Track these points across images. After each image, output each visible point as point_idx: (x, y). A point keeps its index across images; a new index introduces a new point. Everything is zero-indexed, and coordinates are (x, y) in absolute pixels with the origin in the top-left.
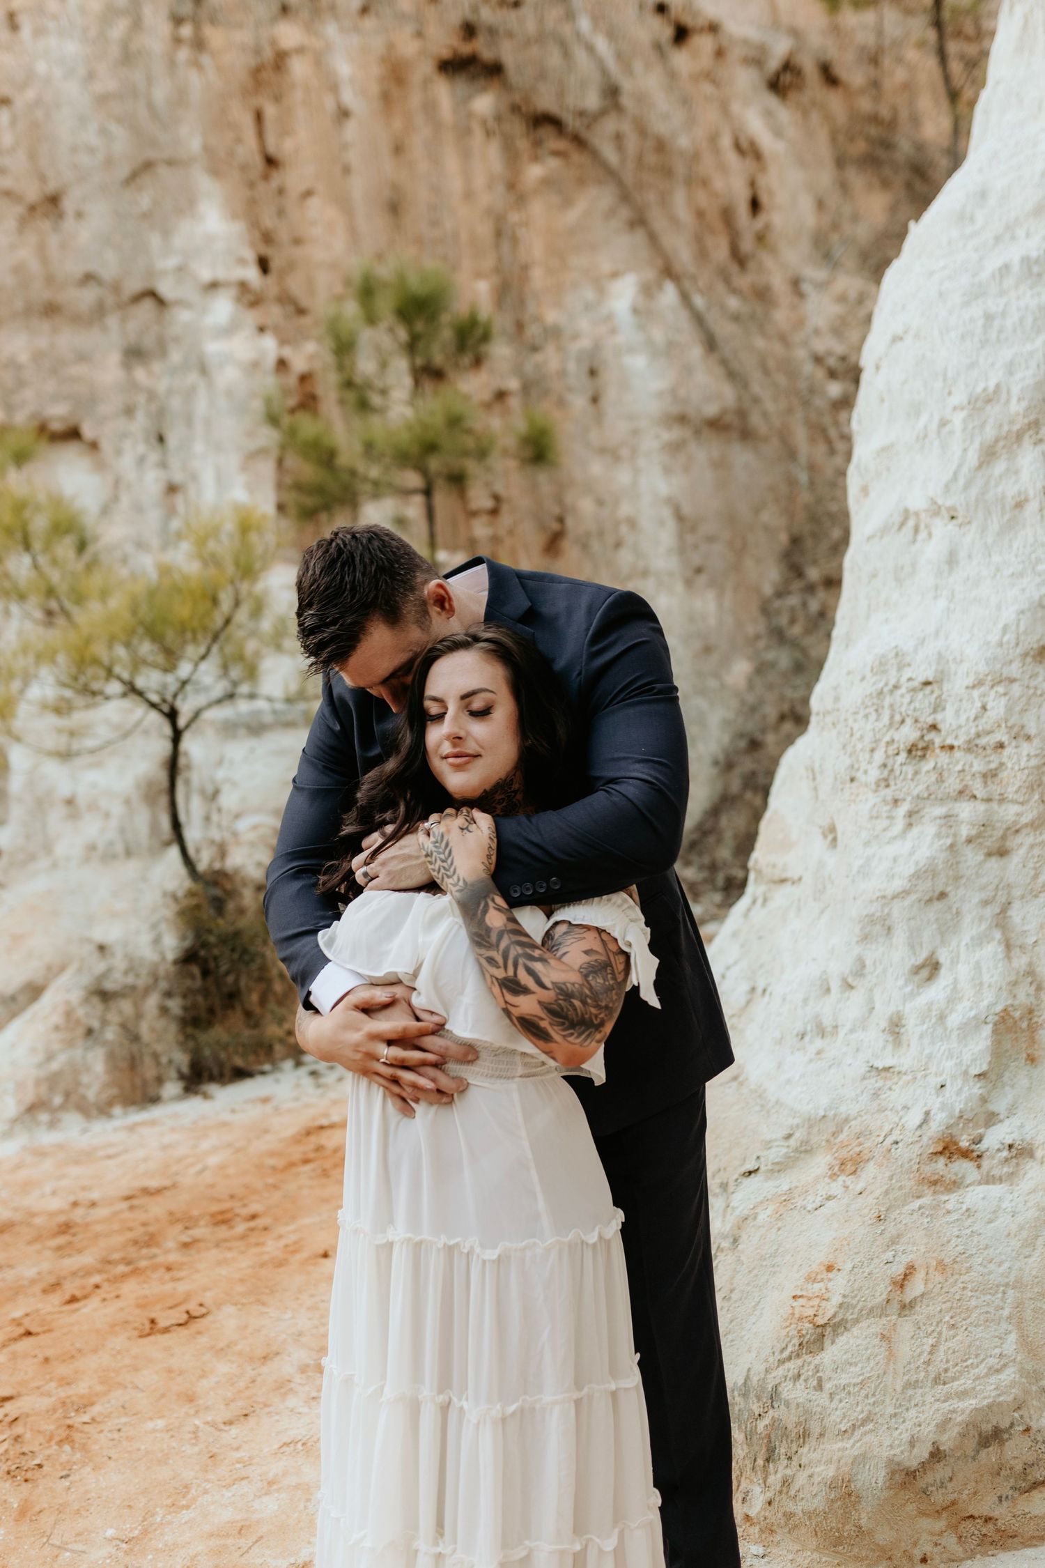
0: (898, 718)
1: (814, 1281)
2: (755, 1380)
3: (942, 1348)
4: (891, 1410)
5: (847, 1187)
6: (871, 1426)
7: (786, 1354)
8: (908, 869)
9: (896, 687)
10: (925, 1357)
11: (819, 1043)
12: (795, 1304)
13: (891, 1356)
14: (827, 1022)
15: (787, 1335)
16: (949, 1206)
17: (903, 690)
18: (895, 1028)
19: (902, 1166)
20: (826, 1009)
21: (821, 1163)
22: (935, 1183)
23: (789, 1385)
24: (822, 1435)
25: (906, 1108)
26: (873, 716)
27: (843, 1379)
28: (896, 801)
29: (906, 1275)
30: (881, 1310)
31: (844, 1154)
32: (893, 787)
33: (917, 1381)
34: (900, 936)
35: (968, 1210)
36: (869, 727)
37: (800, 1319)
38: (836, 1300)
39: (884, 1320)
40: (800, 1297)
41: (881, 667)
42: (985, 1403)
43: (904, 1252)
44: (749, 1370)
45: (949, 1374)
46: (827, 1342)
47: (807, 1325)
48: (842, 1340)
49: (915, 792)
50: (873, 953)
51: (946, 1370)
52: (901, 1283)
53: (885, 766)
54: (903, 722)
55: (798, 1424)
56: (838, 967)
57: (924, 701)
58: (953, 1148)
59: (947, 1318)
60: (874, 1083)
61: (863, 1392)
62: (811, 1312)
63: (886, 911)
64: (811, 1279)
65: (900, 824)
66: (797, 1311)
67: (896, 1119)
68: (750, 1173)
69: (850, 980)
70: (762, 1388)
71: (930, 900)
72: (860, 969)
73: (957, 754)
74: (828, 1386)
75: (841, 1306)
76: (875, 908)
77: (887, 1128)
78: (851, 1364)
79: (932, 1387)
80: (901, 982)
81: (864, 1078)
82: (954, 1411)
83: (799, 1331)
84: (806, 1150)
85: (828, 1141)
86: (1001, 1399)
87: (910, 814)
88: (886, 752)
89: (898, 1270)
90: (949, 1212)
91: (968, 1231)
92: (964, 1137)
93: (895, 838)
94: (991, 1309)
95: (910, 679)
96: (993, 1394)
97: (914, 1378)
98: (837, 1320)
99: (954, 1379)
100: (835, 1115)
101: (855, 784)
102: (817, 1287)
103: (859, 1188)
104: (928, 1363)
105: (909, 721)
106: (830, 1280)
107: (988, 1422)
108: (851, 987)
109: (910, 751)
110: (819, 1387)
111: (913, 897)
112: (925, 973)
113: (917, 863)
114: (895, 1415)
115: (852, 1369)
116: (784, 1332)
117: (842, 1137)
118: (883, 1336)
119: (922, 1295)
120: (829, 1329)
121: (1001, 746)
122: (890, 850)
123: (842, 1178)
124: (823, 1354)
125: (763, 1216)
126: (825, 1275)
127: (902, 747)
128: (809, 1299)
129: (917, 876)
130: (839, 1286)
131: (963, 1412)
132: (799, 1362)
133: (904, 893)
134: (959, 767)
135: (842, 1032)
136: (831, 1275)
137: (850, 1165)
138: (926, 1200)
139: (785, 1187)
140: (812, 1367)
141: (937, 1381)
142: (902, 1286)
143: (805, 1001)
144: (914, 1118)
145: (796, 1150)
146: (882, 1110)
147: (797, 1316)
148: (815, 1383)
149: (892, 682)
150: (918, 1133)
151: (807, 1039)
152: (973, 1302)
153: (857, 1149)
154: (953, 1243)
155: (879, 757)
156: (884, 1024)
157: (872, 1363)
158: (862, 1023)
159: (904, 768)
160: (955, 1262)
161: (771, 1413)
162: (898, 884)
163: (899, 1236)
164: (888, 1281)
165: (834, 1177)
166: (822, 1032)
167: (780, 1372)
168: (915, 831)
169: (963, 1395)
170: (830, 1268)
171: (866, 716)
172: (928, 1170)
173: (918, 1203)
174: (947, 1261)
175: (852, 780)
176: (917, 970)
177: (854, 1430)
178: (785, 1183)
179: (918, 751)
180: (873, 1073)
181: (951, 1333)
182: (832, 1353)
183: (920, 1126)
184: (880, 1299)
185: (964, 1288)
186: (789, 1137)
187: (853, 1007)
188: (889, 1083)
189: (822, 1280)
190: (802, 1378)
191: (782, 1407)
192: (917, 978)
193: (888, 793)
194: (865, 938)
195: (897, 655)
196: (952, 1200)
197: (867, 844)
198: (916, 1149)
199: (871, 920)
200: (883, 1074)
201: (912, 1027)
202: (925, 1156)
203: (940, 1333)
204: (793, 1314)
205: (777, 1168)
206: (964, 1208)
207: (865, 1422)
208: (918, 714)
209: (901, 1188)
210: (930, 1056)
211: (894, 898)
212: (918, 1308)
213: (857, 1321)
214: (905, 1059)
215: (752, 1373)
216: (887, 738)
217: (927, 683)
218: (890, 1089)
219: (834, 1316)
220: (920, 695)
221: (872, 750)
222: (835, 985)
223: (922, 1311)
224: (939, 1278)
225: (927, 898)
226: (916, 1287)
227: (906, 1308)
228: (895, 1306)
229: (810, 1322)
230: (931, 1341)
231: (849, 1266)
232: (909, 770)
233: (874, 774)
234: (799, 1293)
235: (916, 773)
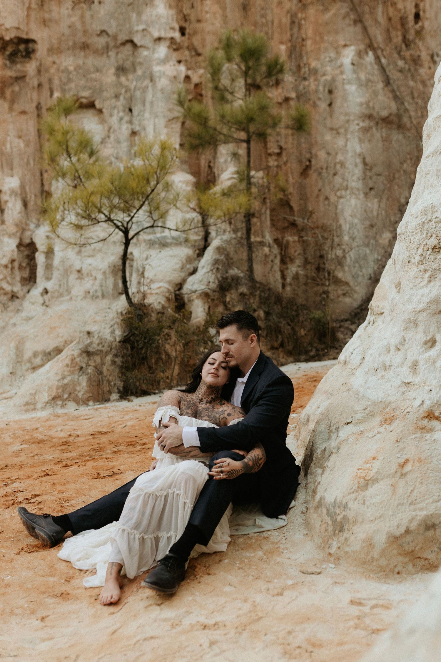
0: (429, 234)
1: (367, 463)
2: (338, 500)
3: (415, 491)
4: (391, 513)
5: (386, 429)
6: (382, 519)
7: (352, 490)
8: (426, 300)
9: (430, 221)
10: (408, 494)
11: (383, 373)
12: (358, 472)
13: (394, 493)
14: (388, 364)
16: (427, 438)
17: (433, 222)
18: (414, 366)
19: (409, 421)
20: (387, 359)
21: (378, 419)
22: (422, 429)
23: (352, 502)
24: (362, 522)
25: (415, 399)
26: (419, 234)
27: (374, 500)
28: (425, 271)
29: (405, 463)
30: (393, 476)
31: (387, 416)
32: (424, 265)
33: (403, 504)
34: (421, 328)
35: (434, 440)
36: (417, 238)
37: (360, 477)
38: (375, 470)
39: (393, 479)
41: (424, 212)
42: (430, 513)
43: (405, 454)
44: (336, 497)
45: (417, 501)
46: (369, 486)
47: (362, 480)
48: (375, 486)
49: (434, 267)
50: (409, 335)
51: (416, 500)
52: (402, 466)
53: (422, 255)
54: (432, 236)
55: (354, 517)
56: (394, 341)
58: (432, 416)
59: (419, 480)
60: (402, 389)
61: (381, 506)
62: (364, 475)
63: (416, 317)
64: (366, 462)
65: (426, 280)
67: (410, 403)
68: (348, 423)
69: (398, 347)
70: (341, 503)
71: (435, 313)
72: (403, 341)
74: (367, 503)
75: (376, 473)
76: (412, 316)
77: (406, 406)
78: (377, 495)
79: (409, 506)
80: (419, 347)
81: (400, 387)
82: (417, 515)
84: (371, 415)
85: (381, 411)
86: (437, 512)
87: (431, 276)
88: (423, 249)
89: (402, 460)
90: (426, 440)
91: (433, 448)
92: (437, 411)
93: (423, 287)
94: (438, 478)
95: (436, 218)
96: (434, 510)
97: (402, 502)
98: (374, 478)
99: (419, 503)
100: (385, 401)
101: (410, 264)
102: (368, 466)
103: (391, 429)
104: (409, 496)
105: (434, 236)
106: (373, 463)
107: (431, 520)
108: (399, 350)
109: (433, 249)
110: (364, 503)
111: (428, 312)
112: (429, 344)
113: (431, 298)
114: (393, 515)
115: (378, 497)
116: (352, 482)
117: (387, 410)
118: (392, 485)
119: (410, 471)
120: (370, 482)
122: (420, 292)
123: (385, 425)
124: (367, 491)
125: (351, 440)
128: (364, 470)
129: (430, 302)
130: (377, 464)
131: (420, 516)
132: (357, 494)
133: (425, 310)
135: (393, 368)
136: (374, 461)
137: (389, 421)
138: (418, 435)
139: (362, 429)
140: (362, 496)
141: (411, 504)
142: (402, 467)
143: (380, 355)
144: (418, 403)
145: (368, 415)
146: (405, 399)
147: (358, 476)
148: (362, 502)
149: (429, 218)
150: (418, 409)
151: (378, 371)
152: (431, 475)
153: (392, 415)
154: (426, 451)
155: (420, 251)
156: (410, 364)
157: (386, 495)
158: (402, 365)
160: (426, 459)
161: (343, 513)
162: (423, 306)
163: (404, 448)
164: (397, 464)
165: (381, 425)
166: (385, 368)
167: (349, 497)
168: (432, 284)
169: (421, 509)
170: (374, 459)
171: (417, 234)
172: (420, 423)
173: (414, 436)
174: (423, 458)
175: (409, 262)
176: (426, 343)
177: (375, 520)
178: (361, 428)
180: (404, 384)
181: (420, 486)
182: (371, 491)
183: (419, 406)
184: (393, 471)
185: (428, 469)
186: (365, 409)
187: (398, 358)
188: (409, 389)
189: (370, 463)
190: (358, 500)
191: (348, 510)
192: (426, 346)
194: (406, 329)
195: (432, 207)
196: (428, 436)
197: (412, 289)
198: (417, 415)
199: (410, 321)
200: (407, 385)
201: (422, 366)
202: (420, 418)
203: (415, 486)
205: (359, 421)
206: (433, 439)
207: (380, 517)
208: (438, 233)
209: (408, 430)
210: (427, 378)
211: (420, 311)
212: (408, 476)
213: (382, 479)
214: (416, 380)
215: (338, 497)
216: (424, 243)
218: (409, 391)
219: (373, 477)
221: (418, 248)
222: (392, 348)
223: (409, 477)
224: (418, 465)
225: (434, 312)
226: (408, 468)
227: (403, 475)
228: (399, 474)
230: (411, 488)
231: (382, 458)
232: (432, 257)
233: (418, 258)
234: (360, 468)
235: (435, 259)
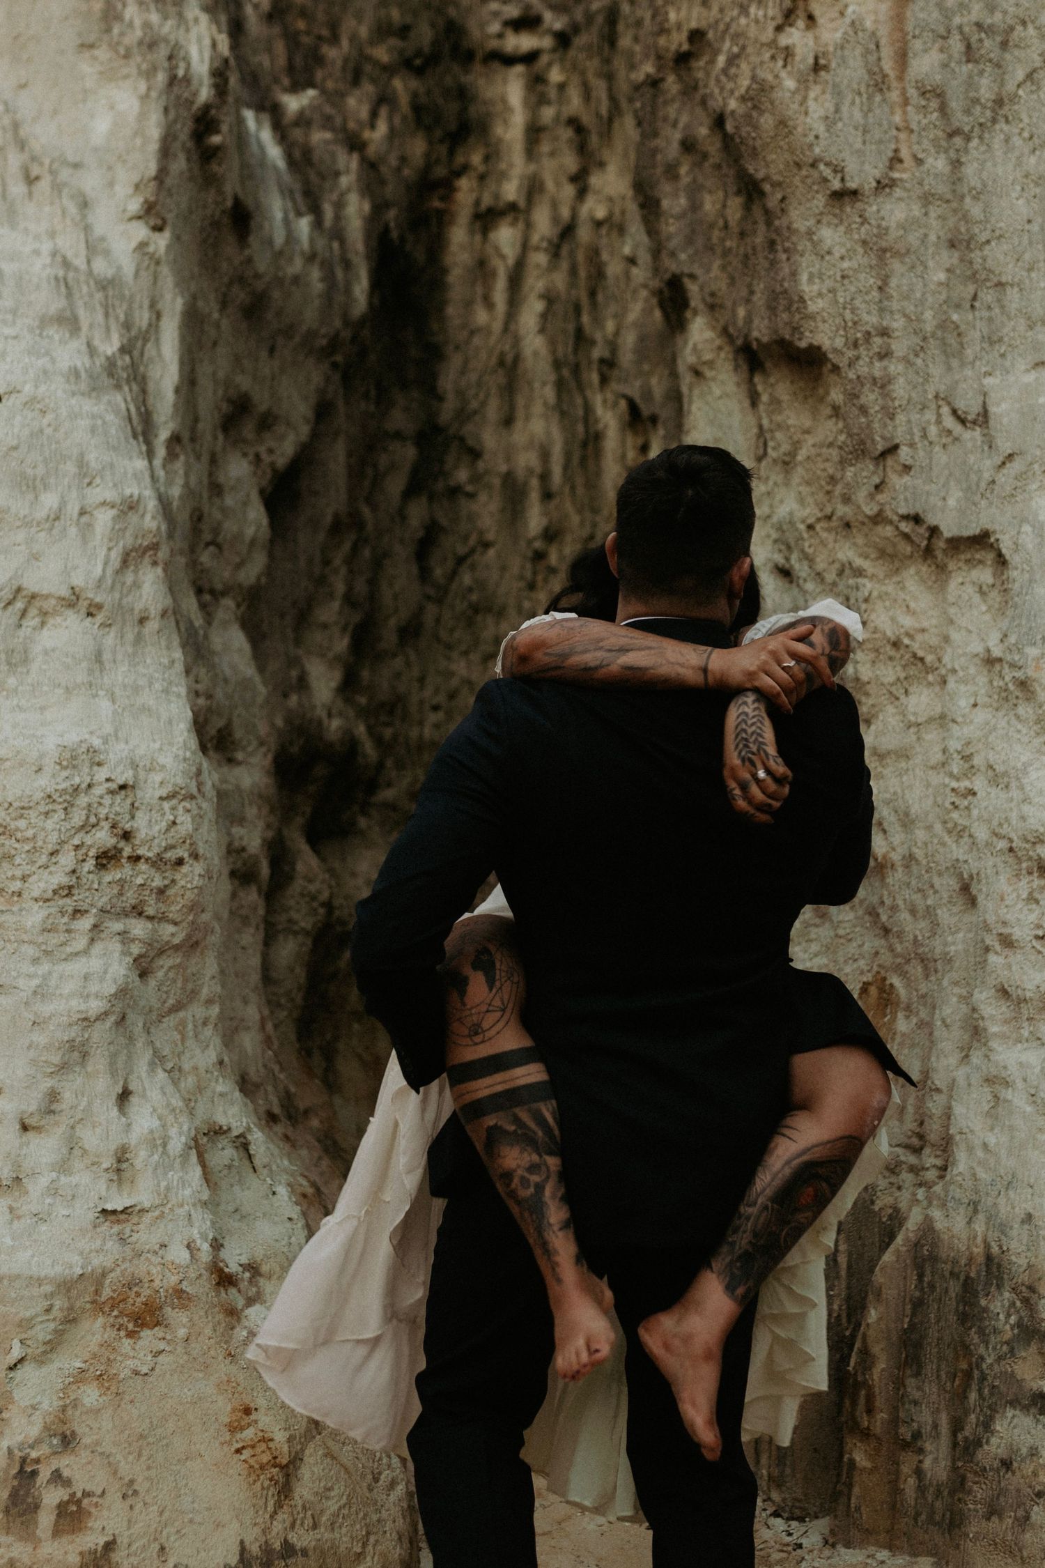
15: (263, 1488)
40: (243, 1448)
57: (120, 805)
66: (252, 1461)
73: (143, 866)
83: (271, 1480)
121: (180, 862)
126: (246, 1420)
127: (92, 853)
134: (139, 881)
159: (91, 876)
179: (106, 859)
193: (69, 904)
204: (251, 1467)
217: (123, 787)
220: (118, 799)
229: (275, 1466)
